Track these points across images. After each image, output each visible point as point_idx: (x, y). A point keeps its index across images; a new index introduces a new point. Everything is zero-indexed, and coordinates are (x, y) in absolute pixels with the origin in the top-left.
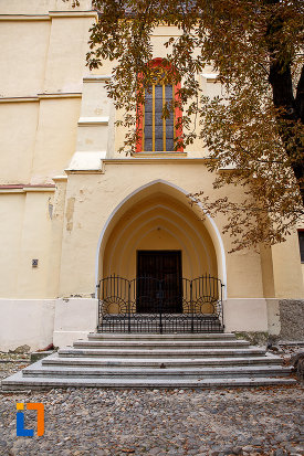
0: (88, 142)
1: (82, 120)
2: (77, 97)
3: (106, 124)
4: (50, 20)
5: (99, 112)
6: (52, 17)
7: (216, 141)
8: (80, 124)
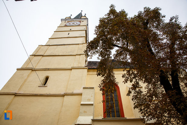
0: (85, 112)
1: (82, 103)
2: (81, 94)
3: (92, 105)
4: (71, 70)
5: (89, 100)
6: (72, 69)
7: (144, 109)
8: (82, 105)
